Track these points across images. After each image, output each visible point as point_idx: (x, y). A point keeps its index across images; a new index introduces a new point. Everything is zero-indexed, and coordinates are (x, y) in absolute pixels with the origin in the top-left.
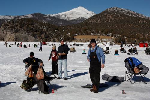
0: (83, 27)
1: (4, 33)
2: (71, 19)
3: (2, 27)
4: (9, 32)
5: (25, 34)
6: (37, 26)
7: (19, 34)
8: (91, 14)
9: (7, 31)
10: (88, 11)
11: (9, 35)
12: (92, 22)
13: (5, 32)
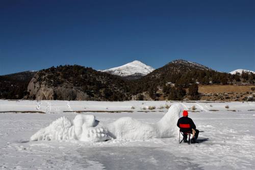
0: (145, 84)
1: (36, 87)
2: (126, 75)
3: (35, 77)
4: (44, 85)
5: (72, 88)
6: (91, 75)
7: (61, 89)
8: (150, 70)
9: (40, 84)
10: (145, 66)
11: (44, 90)
12: (155, 77)
13: (37, 85)
